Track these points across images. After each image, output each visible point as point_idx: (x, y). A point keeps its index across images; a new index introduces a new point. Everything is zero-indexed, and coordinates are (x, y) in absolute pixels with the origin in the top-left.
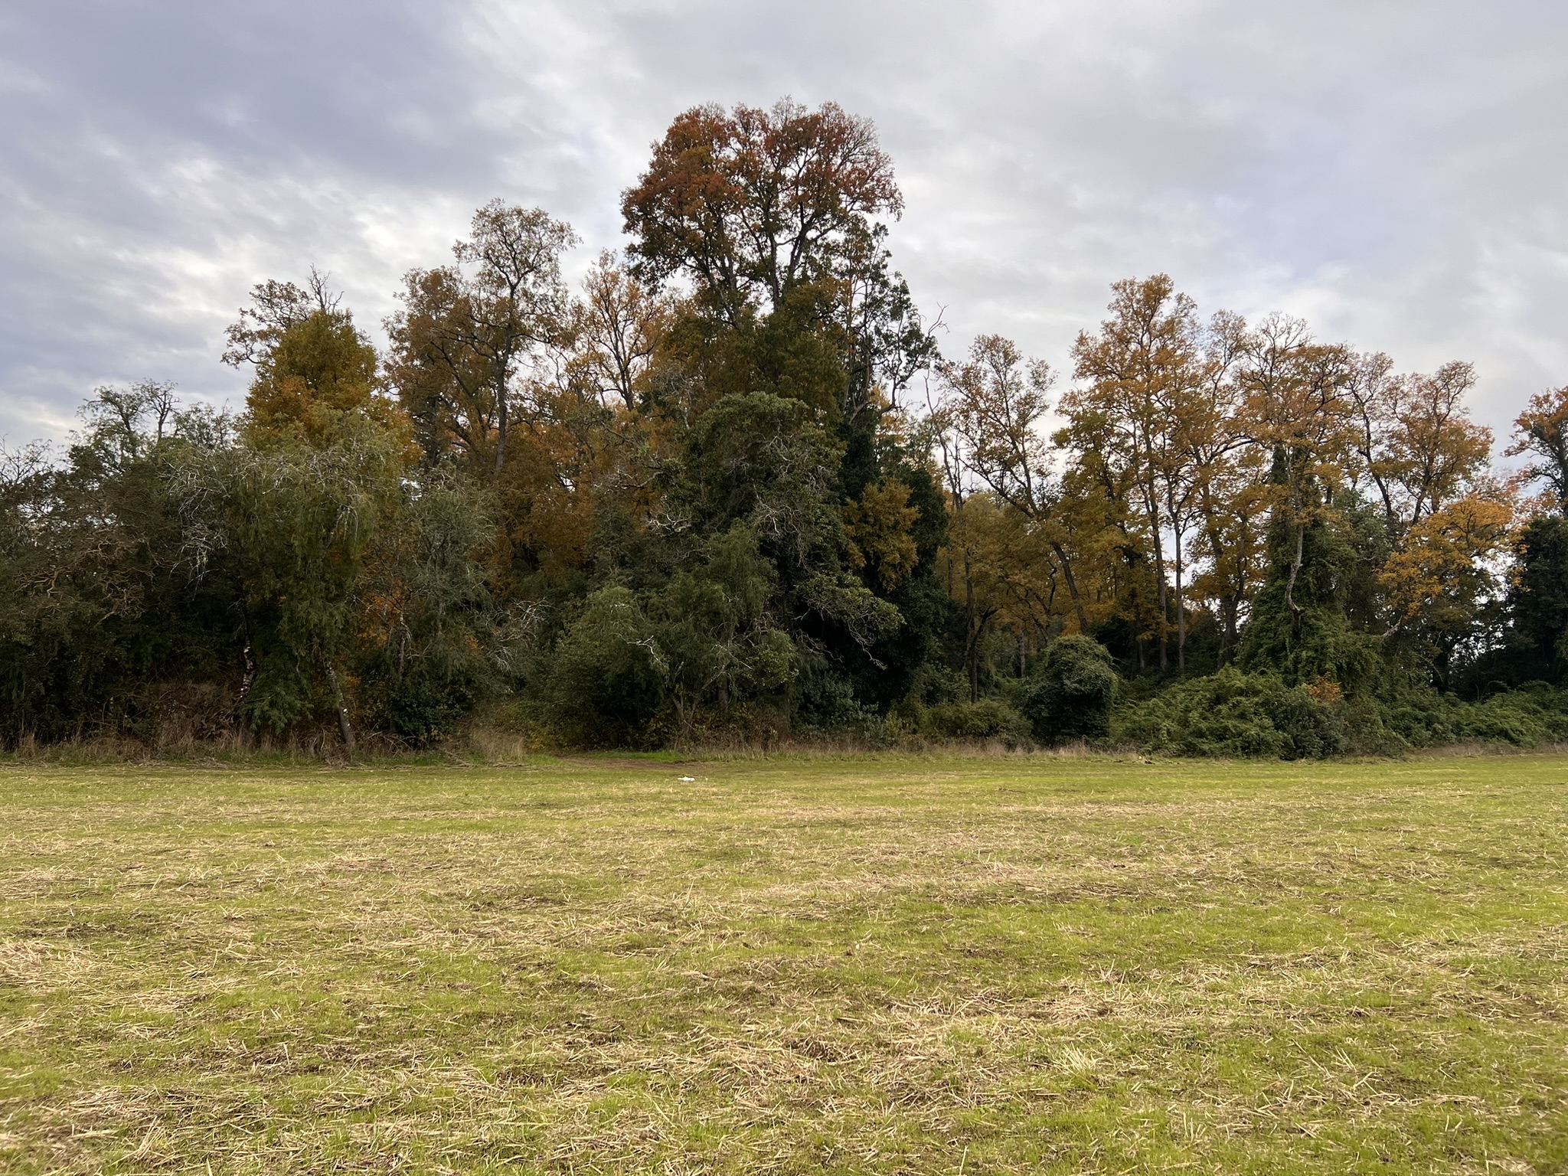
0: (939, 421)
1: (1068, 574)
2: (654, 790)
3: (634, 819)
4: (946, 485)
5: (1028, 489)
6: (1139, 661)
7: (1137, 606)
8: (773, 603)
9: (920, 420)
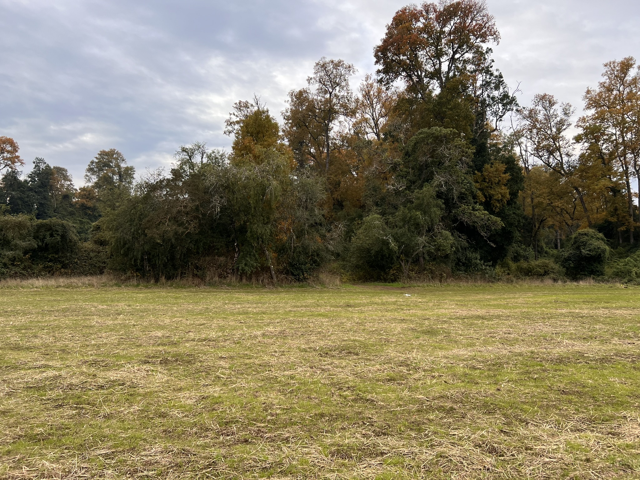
0: (517, 135)
1: (582, 201)
2: (394, 300)
3: (386, 313)
4: (521, 164)
5: (562, 163)
6: (619, 240)
7: (618, 215)
8: (443, 219)
9: (508, 135)
